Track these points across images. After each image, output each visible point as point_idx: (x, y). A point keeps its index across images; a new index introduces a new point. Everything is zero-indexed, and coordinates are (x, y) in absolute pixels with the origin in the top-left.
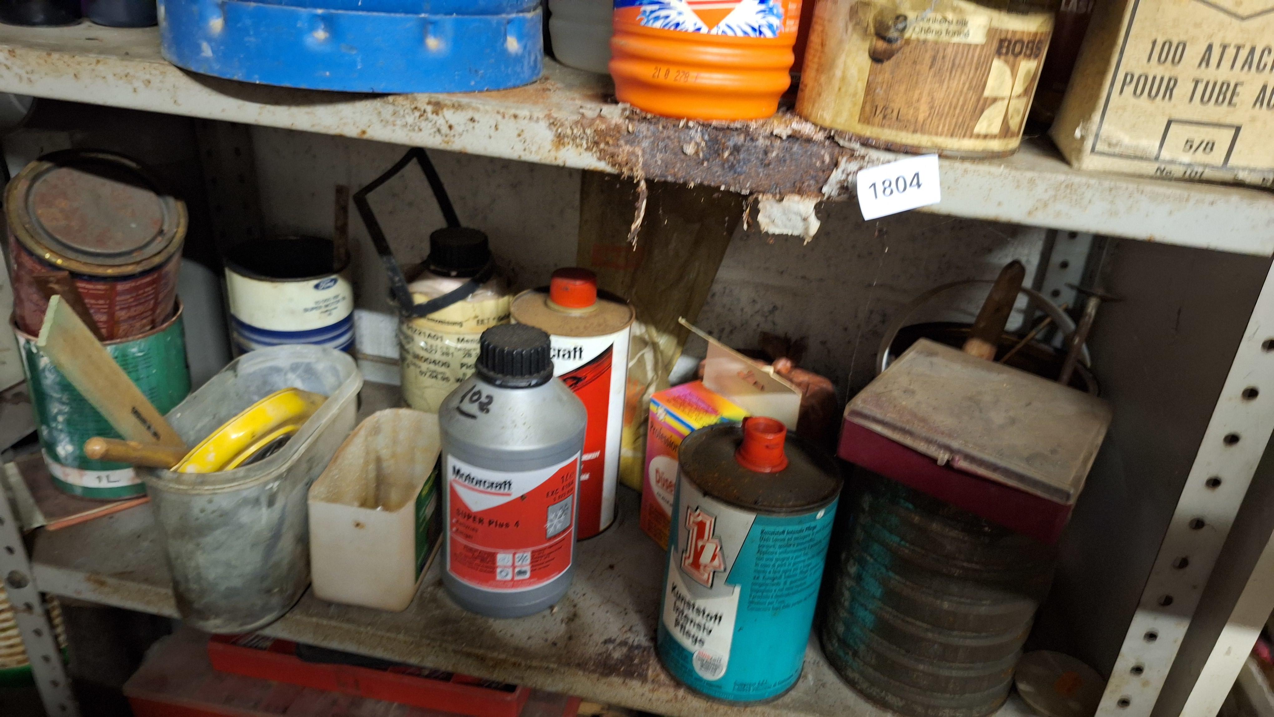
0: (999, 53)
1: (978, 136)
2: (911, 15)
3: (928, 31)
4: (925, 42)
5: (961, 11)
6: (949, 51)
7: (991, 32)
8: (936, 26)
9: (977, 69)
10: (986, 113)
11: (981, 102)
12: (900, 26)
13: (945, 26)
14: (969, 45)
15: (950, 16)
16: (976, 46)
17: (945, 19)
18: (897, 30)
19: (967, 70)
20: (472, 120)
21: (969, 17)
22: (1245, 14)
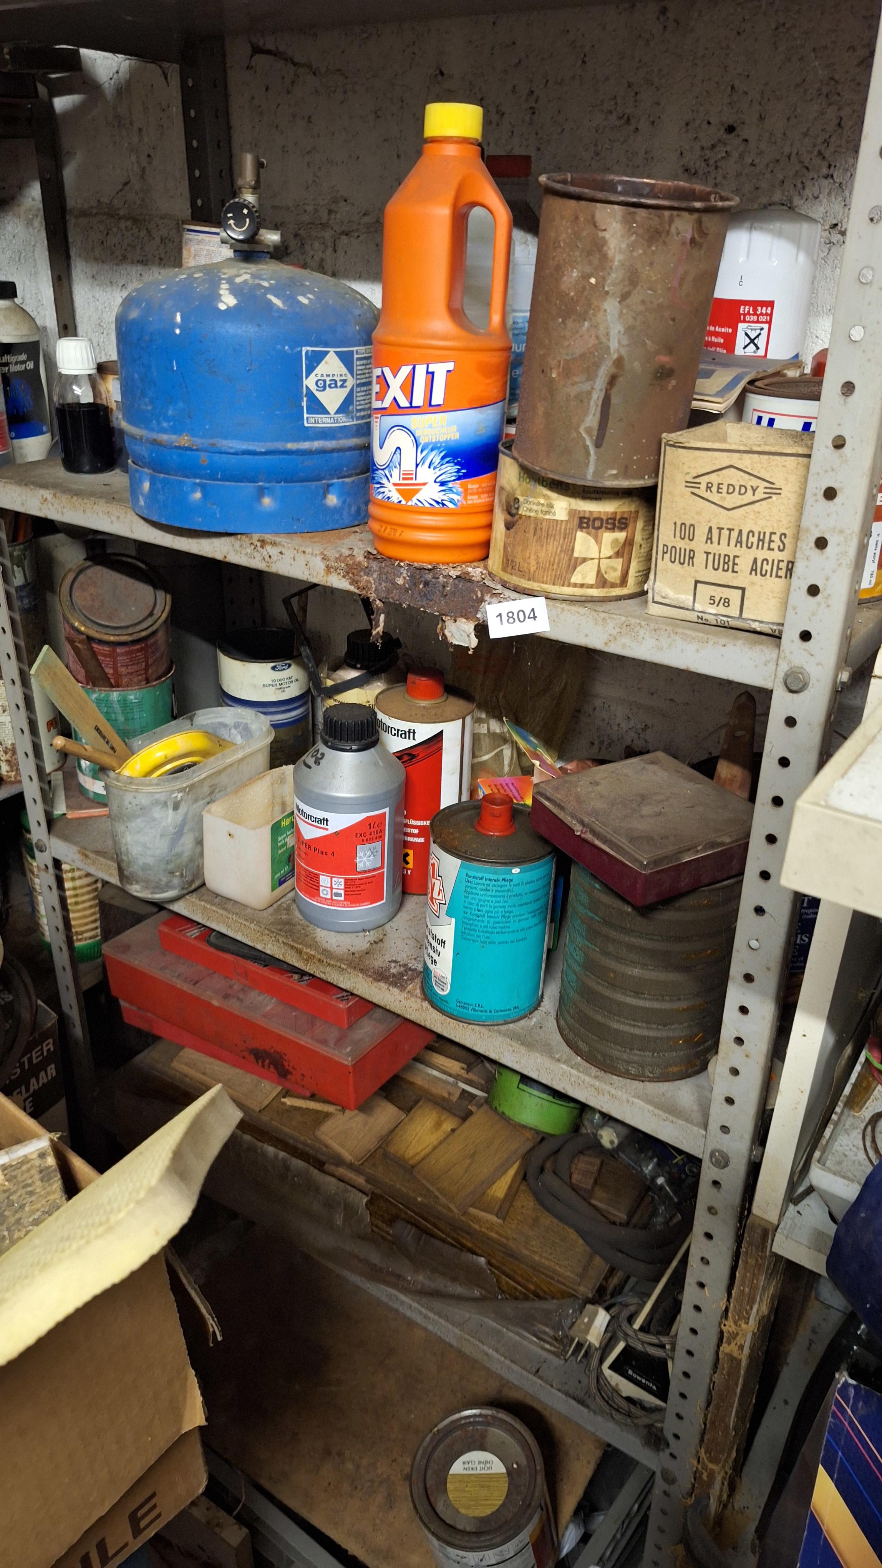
0: (581, 527)
1: (575, 585)
2: (521, 499)
3: (531, 510)
4: (529, 517)
5: (548, 498)
6: (544, 524)
7: (572, 513)
8: (535, 507)
9: (565, 538)
10: (578, 569)
11: (573, 561)
12: (516, 506)
13: (540, 508)
14: (557, 521)
15: (542, 501)
16: (562, 521)
17: (539, 504)
19: (557, 538)
20: (281, 553)
21: (554, 502)
22: (729, 507)
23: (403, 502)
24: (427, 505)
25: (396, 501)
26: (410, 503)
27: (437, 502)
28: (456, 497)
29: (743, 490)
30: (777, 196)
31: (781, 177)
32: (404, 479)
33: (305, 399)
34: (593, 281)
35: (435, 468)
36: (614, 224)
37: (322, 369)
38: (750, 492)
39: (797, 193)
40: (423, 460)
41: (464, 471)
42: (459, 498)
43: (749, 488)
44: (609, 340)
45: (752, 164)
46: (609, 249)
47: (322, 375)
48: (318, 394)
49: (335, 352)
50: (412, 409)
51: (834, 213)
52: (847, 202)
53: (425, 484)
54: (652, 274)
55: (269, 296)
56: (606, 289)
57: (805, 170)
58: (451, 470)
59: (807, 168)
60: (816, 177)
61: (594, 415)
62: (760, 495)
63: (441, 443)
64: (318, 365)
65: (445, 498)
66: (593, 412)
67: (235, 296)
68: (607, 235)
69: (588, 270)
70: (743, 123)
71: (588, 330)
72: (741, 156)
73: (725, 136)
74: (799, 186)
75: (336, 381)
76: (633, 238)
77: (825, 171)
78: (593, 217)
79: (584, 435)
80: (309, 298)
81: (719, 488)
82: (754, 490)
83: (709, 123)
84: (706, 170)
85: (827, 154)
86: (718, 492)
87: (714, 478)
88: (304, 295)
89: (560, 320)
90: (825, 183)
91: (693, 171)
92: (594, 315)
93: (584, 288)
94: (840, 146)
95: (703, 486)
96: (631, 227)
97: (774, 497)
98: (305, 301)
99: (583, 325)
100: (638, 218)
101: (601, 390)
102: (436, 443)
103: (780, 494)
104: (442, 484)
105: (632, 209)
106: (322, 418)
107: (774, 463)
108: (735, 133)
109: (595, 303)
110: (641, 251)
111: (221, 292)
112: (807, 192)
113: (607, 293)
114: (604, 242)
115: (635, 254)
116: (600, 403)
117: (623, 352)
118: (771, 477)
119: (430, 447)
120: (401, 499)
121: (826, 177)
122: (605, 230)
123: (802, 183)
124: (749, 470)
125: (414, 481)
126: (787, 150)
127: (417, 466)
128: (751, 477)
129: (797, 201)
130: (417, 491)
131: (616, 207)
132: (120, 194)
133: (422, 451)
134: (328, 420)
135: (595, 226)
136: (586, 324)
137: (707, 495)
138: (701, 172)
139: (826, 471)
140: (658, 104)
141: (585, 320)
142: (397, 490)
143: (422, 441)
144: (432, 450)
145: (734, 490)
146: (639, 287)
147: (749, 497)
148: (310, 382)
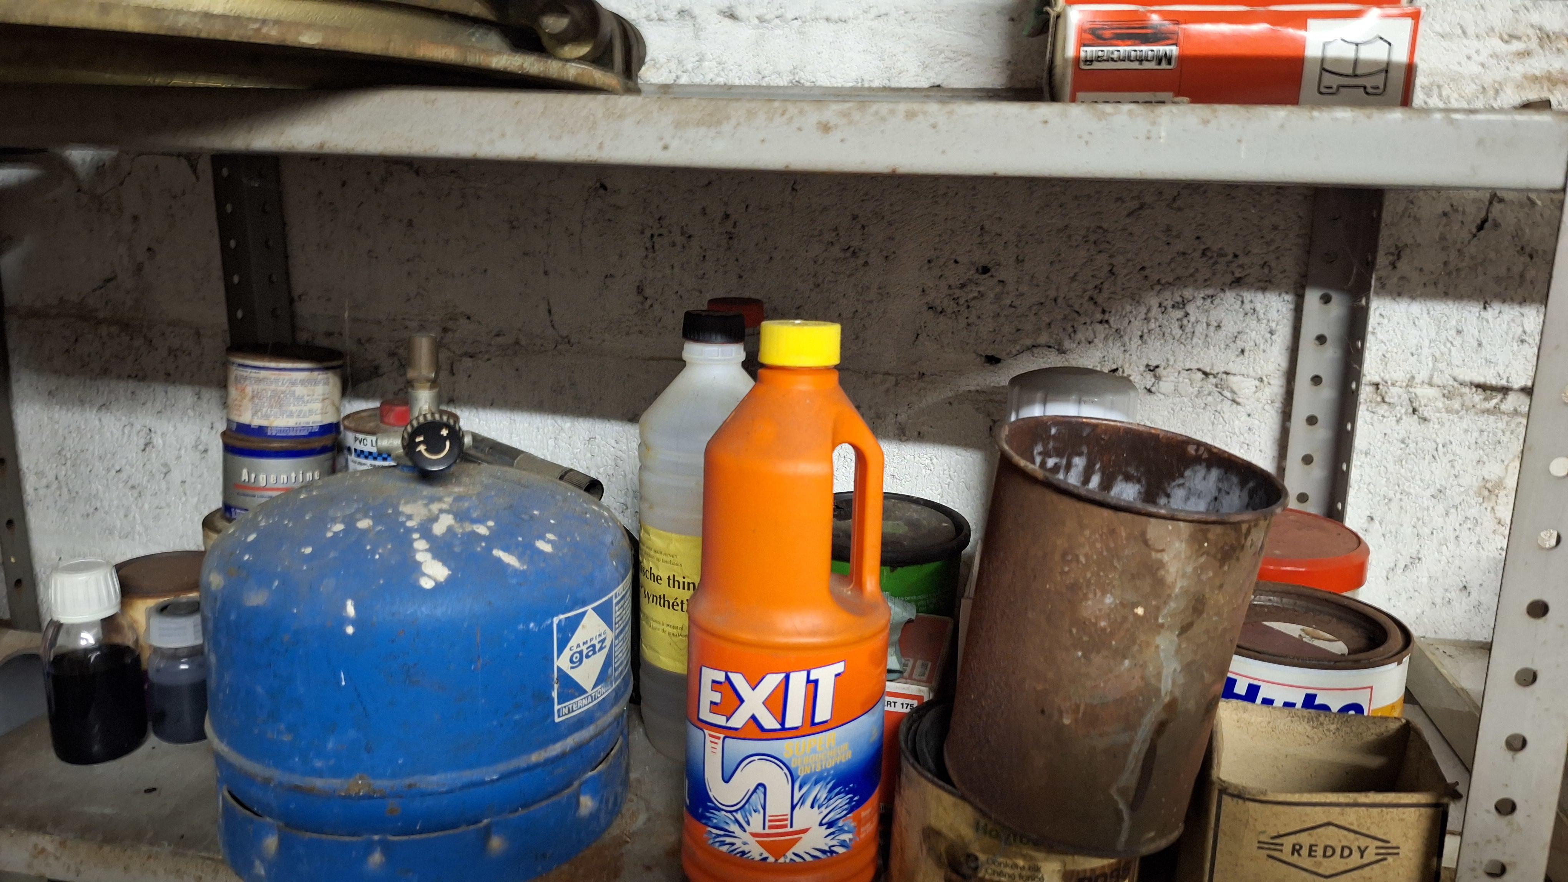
2: (982, 857)
3: (1001, 873)
5: (1032, 858)
7: (1068, 874)
8: (1008, 870)
12: (973, 865)
13: (1017, 872)
15: (1021, 863)
17: (1015, 866)
18: (970, 868)
21: (1040, 864)
22: (1327, 874)
23: (771, 859)
24: (808, 858)
25: (758, 858)
26: (782, 860)
27: (823, 852)
28: (846, 837)
29: (1347, 852)
30: (1043, 339)
31: (1048, 320)
32: (771, 827)
33: (556, 686)
34: (1140, 611)
35: (819, 808)
36: (1177, 545)
37: (579, 638)
38: (1356, 855)
39: (1067, 337)
40: (803, 799)
41: (856, 798)
42: (850, 836)
43: (1354, 849)
44: (1160, 681)
45: (1011, 306)
46: (1168, 571)
47: (578, 646)
48: (573, 674)
49: (594, 609)
50: (784, 732)
51: (1113, 359)
52: (1127, 348)
53: (805, 831)
54: (1220, 596)
55: (497, 553)
56: (1160, 621)
57: (1076, 315)
58: (841, 801)
59: (1077, 312)
60: (1089, 321)
61: (1133, 772)
62: (1370, 856)
63: (828, 771)
64: (573, 634)
65: (835, 842)
66: (1132, 766)
67: (445, 563)
68: (1166, 557)
69: (1130, 596)
70: (999, 265)
71: (1129, 670)
72: (998, 298)
73: (977, 276)
74: (1071, 330)
75: (594, 646)
76: (1203, 559)
77: (1099, 316)
78: (1143, 534)
79: (1116, 797)
80: (549, 541)
81: (1311, 850)
82: (1362, 853)
83: (956, 262)
84: (956, 309)
85: (1100, 300)
86: (1310, 855)
87: (1304, 839)
88: (542, 537)
89: (1080, 654)
90: (1099, 328)
91: (940, 309)
92: (1141, 651)
93: (1125, 619)
94: (1114, 293)
95: (1287, 848)
96: (1201, 546)
97: (1390, 859)
98: (547, 548)
99: (1122, 663)
100: (1211, 536)
101: (1143, 742)
102: (822, 772)
103: (1398, 854)
104: (830, 825)
105: (1204, 527)
106: (577, 703)
107: (1389, 817)
108: (989, 274)
109: (1142, 637)
110: (1211, 574)
111: (419, 557)
112: (1080, 336)
113: (1162, 626)
114: (1161, 565)
115: (1204, 577)
116: (1142, 756)
117: (1177, 693)
118: (1384, 834)
119: (814, 778)
120: (765, 854)
121: (1101, 322)
122: (1163, 551)
123: (1073, 326)
124: (1355, 828)
125: (789, 829)
126: (1052, 294)
127: (793, 807)
128: (1358, 836)
129: (1067, 344)
130: (796, 841)
131: (1181, 524)
132: (98, 292)
133: (800, 788)
134: (585, 702)
135: (1146, 543)
136: (1127, 663)
137: (1295, 859)
138: (949, 311)
139: (1489, 841)
140: (892, 239)
141: (1125, 657)
142: (758, 842)
143: (801, 773)
144: (816, 783)
145: (1334, 852)
146: (1205, 615)
147: (1355, 860)
148: (562, 662)
